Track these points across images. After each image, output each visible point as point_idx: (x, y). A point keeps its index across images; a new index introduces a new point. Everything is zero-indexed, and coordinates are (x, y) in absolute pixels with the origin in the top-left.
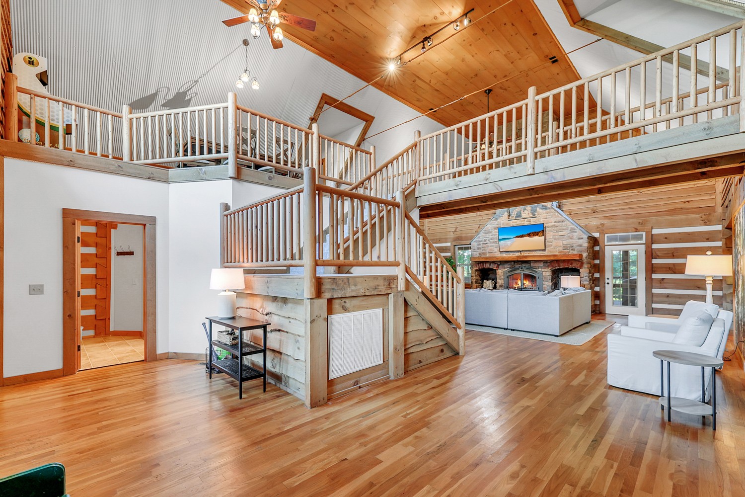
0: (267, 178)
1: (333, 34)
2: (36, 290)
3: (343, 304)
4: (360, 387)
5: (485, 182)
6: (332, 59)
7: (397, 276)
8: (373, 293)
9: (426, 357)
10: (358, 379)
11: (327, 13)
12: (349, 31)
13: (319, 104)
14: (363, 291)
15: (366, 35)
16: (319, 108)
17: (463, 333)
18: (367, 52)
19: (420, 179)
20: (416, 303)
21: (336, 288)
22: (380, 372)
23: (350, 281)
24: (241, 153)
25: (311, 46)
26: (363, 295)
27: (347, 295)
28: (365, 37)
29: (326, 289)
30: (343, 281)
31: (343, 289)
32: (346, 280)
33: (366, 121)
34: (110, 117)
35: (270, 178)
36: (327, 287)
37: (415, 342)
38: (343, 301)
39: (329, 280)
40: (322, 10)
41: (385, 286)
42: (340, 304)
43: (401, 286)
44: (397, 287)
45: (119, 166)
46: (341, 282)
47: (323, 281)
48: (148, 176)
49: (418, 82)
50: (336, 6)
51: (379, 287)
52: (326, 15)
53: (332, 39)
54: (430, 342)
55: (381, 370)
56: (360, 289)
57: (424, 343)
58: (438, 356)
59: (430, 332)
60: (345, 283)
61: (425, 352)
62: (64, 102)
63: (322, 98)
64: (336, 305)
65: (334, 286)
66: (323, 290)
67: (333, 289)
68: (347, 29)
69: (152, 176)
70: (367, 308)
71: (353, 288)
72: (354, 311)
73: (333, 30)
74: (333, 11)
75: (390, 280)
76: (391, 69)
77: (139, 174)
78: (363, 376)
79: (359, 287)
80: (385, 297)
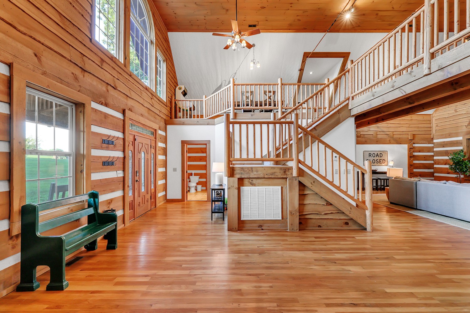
0: (250, 115)
1: (298, 18)
2: (175, 170)
3: (251, 182)
4: (262, 229)
5: (392, 89)
6: (305, 31)
7: (292, 167)
8: (270, 176)
9: (326, 224)
10: (262, 224)
11: (289, 9)
12: (307, 11)
13: (303, 59)
14: (263, 175)
15: (319, 7)
16: (304, 62)
17: (369, 214)
18: (326, 16)
19: (352, 95)
20: (311, 185)
21: (244, 173)
22: (280, 224)
23: (253, 169)
24: (236, 106)
25: (289, 30)
26: (263, 177)
27: (251, 177)
28: (319, 9)
29: (237, 173)
30: (248, 169)
31: (249, 174)
32: (250, 169)
33: (344, 57)
34: (196, 101)
35: (252, 115)
36: (237, 172)
37: (312, 211)
38: (251, 180)
39: (239, 168)
40: (285, 10)
41: (281, 173)
42: (249, 182)
43: (295, 173)
44: (292, 174)
45: (198, 121)
46: (247, 169)
47: (235, 169)
48: (207, 123)
49: (381, 13)
50: (291, 4)
51: (276, 173)
52: (288, 11)
53: (299, 20)
54: (330, 214)
55: (280, 223)
56: (260, 174)
57: (323, 214)
58: (342, 227)
59: (330, 207)
60: (250, 170)
61: (325, 221)
62: (189, 101)
63: (304, 55)
64: (246, 181)
65: (242, 172)
66: (235, 174)
67: (241, 173)
68: (305, 11)
69: (209, 123)
70: (269, 185)
71: (255, 173)
72: (258, 186)
73: (297, 16)
74: (291, 7)
75: (285, 169)
76: (348, 17)
77: (204, 123)
78: (265, 224)
79: (259, 173)
80: (284, 180)
